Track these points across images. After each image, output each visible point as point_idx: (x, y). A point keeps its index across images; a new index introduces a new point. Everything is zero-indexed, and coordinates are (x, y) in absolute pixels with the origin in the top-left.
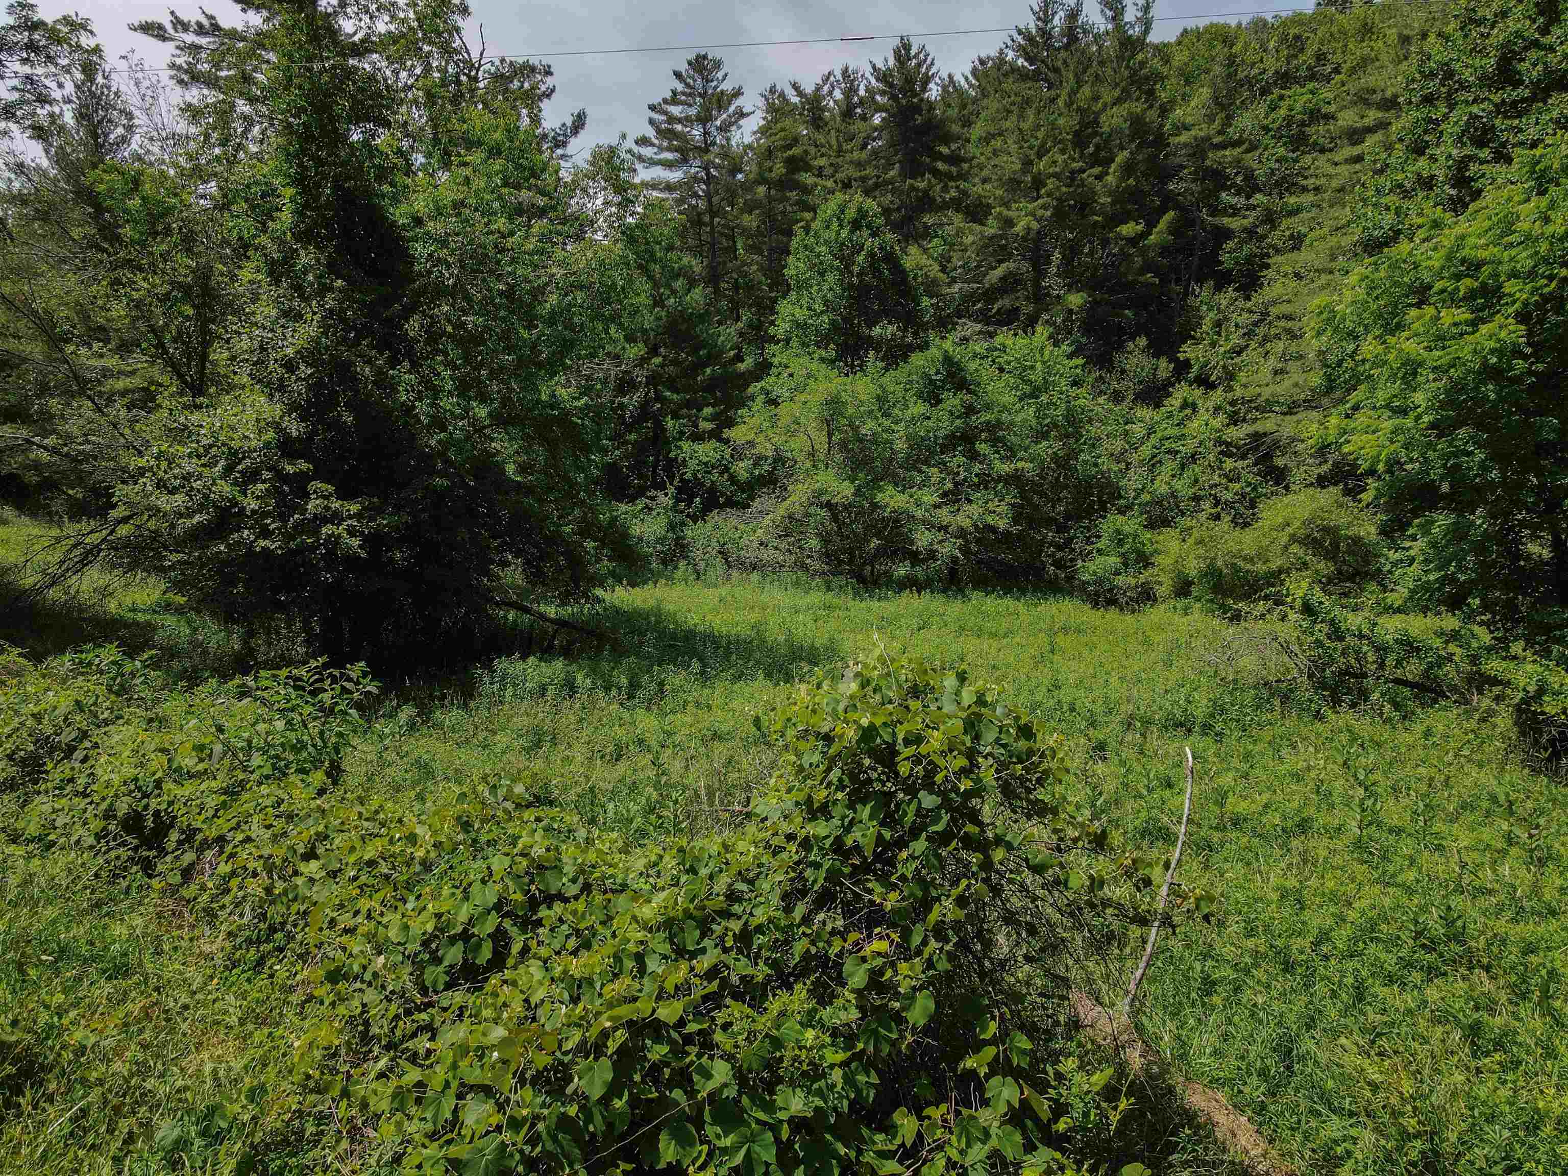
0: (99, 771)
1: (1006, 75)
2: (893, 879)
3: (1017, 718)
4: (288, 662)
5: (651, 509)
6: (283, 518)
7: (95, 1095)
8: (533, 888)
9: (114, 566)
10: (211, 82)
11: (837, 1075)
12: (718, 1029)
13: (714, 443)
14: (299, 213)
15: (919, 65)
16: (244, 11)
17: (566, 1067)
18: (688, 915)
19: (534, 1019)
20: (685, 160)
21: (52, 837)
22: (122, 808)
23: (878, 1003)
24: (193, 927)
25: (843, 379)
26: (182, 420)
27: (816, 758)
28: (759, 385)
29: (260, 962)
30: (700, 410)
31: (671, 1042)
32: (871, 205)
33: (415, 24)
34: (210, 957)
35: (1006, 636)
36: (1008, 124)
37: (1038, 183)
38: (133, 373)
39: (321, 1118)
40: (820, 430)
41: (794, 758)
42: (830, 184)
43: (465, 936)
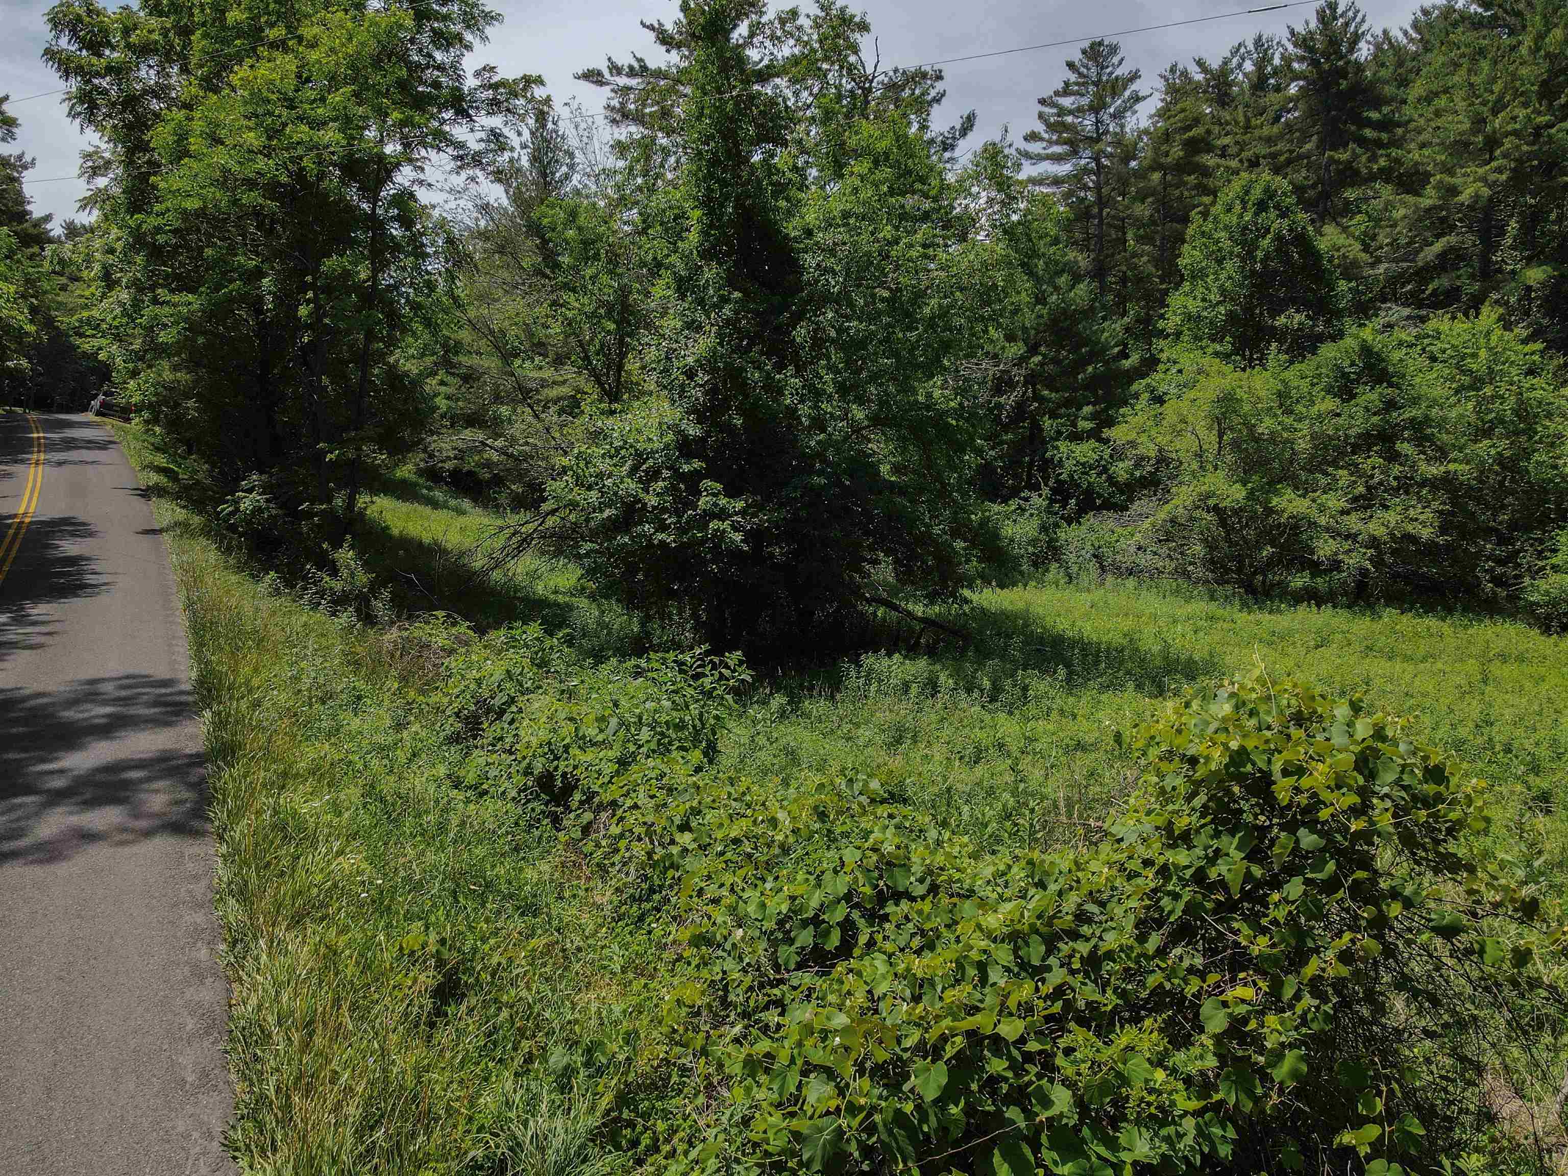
0: (522, 733)
1: (1455, 25)
2: (1264, 922)
3: (1425, 758)
4: (678, 646)
5: (1024, 510)
6: (679, 514)
7: (505, 1014)
8: (881, 883)
9: (543, 553)
10: (638, 118)
11: (1189, 1124)
12: (1060, 1054)
13: (1093, 443)
14: (705, 233)
15: (1347, 24)
16: (668, 51)
17: (905, 1063)
18: (1035, 930)
19: (876, 1011)
20: (1075, 153)
21: (485, 786)
22: (538, 768)
23: (1240, 1053)
24: (589, 879)
25: (1239, 374)
26: (599, 424)
27: (1179, 781)
28: (1144, 382)
29: (641, 918)
30: (1079, 408)
31: (1010, 1058)
32: (1282, 184)
33: (816, 46)
34: (600, 907)
35: (1424, 660)
36: (1456, 78)
37: (1492, 143)
38: (564, 382)
39: (684, 1071)
40: (1210, 429)
41: (1156, 779)
42: (1234, 164)
43: (816, 921)
